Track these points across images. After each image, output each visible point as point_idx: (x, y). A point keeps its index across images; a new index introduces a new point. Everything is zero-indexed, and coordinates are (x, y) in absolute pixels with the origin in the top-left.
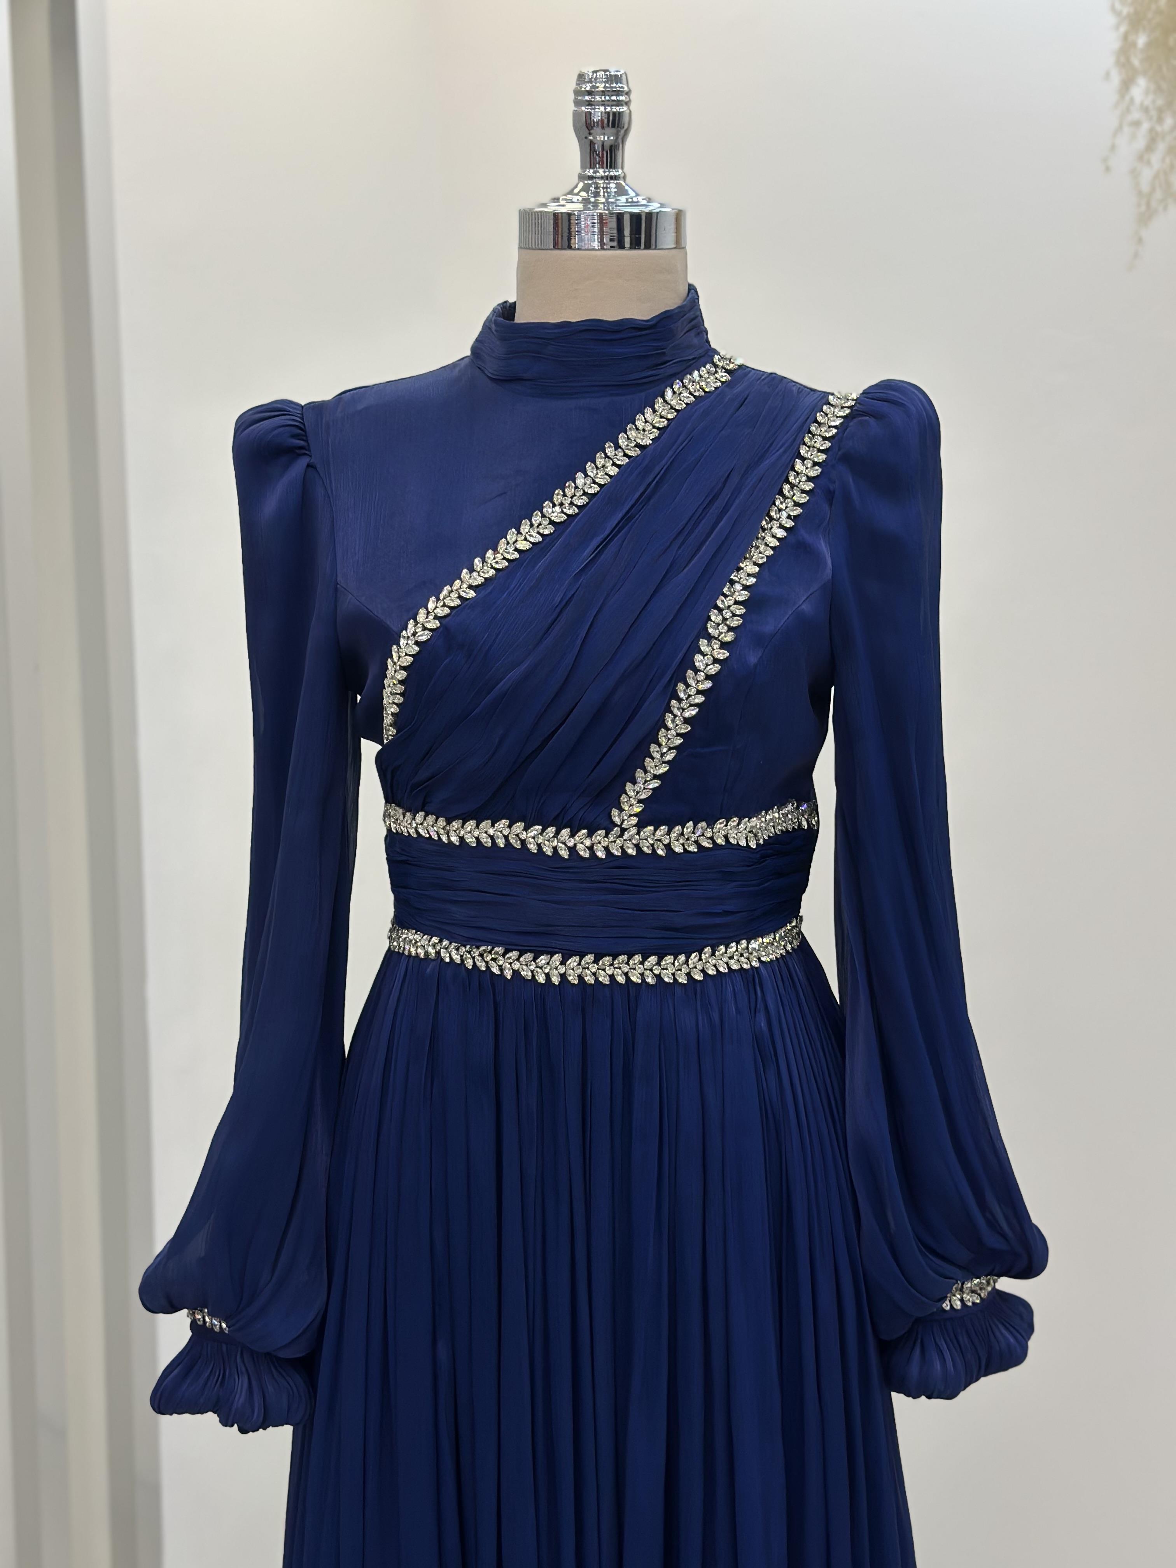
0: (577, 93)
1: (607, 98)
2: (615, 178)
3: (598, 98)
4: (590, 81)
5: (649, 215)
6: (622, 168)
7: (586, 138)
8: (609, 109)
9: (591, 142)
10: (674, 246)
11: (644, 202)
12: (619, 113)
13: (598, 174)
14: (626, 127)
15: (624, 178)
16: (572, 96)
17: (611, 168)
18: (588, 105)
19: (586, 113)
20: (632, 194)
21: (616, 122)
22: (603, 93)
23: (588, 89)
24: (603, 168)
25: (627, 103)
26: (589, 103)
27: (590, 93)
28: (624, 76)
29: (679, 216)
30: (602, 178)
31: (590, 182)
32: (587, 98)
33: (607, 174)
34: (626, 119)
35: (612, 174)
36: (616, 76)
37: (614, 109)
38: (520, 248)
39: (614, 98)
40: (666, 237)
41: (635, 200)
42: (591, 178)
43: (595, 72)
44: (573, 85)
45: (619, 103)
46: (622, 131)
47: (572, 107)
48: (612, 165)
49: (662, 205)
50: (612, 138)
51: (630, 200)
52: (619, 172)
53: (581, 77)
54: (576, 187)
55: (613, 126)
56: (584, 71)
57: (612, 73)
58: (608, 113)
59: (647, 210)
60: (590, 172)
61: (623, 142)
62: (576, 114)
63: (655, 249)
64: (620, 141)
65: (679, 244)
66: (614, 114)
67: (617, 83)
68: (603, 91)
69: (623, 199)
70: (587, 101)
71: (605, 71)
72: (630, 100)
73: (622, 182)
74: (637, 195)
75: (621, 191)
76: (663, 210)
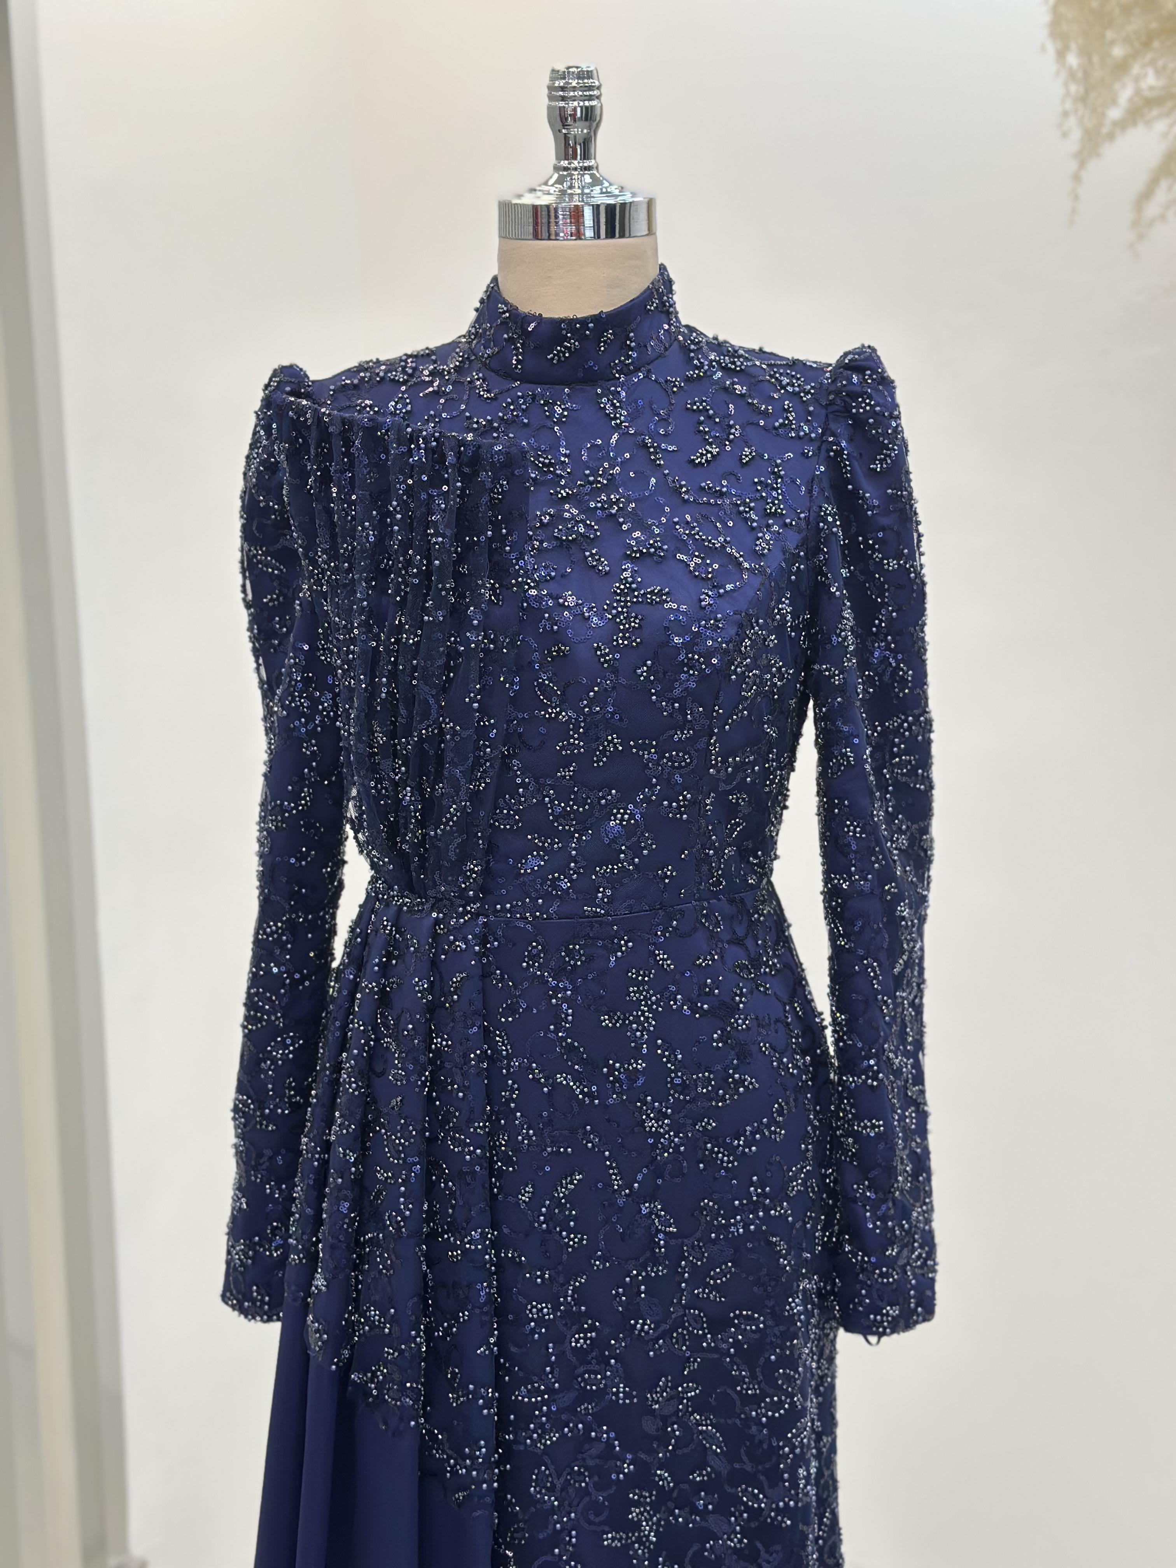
0: (551, 88)
1: (580, 93)
2: (589, 168)
3: (572, 94)
4: (564, 78)
5: (623, 205)
6: (595, 158)
7: (560, 131)
8: (581, 104)
9: (565, 134)
10: (646, 232)
11: (617, 192)
12: (592, 107)
13: (572, 165)
14: (598, 119)
15: (597, 168)
16: (546, 91)
17: (584, 159)
18: (562, 100)
19: (560, 108)
20: (606, 184)
21: (590, 116)
22: (574, 89)
23: (562, 84)
24: (575, 159)
25: (598, 97)
26: (563, 99)
27: (563, 89)
28: (595, 72)
29: (650, 204)
30: (576, 169)
31: (565, 173)
32: (561, 93)
33: (581, 165)
34: (598, 112)
35: (586, 165)
36: (588, 71)
37: (587, 103)
38: (500, 236)
39: (587, 93)
40: (639, 225)
41: (609, 190)
42: (566, 169)
43: (568, 68)
44: (547, 81)
45: (590, 98)
46: (595, 124)
47: (546, 101)
48: (586, 156)
49: (634, 195)
50: (585, 131)
51: (604, 190)
52: (592, 163)
53: (555, 74)
54: (551, 177)
55: (586, 119)
56: (557, 68)
57: (585, 69)
58: (581, 107)
59: (620, 200)
60: (564, 163)
61: (595, 134)
62: (550, 109)
63: (630, 237)
64: (592, 134)
65: (651, 231)
66: (587, 108)
67: (588, 78)
68: (575, 87)
69: (597, 189)
70: (561, 96)
71: (577, 68)
72: (601, 95)
73: (595, 172)
74: (611, 184)
75: (596, 181)
76: (635, 199)
